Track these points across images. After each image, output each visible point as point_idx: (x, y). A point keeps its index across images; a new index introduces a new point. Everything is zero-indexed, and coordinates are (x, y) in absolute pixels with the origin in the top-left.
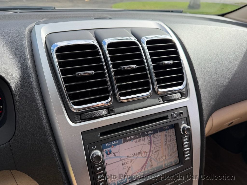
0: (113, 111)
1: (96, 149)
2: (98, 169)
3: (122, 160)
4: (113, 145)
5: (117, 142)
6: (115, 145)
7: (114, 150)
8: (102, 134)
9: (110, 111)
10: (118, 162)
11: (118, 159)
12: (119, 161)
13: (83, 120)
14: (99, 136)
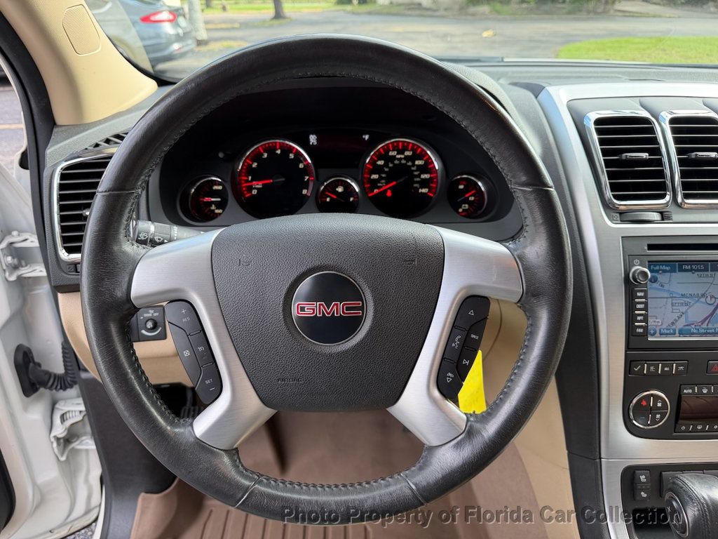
0: (669, 218)
1: (639, 265)
2: (639, 294)
3: (672, 297)
4: (661, 270)
5: (668, 268)
6: (665, 271)
7: (662, 278)
8: (651, 247)
9: (664, 217)
10: (665, 300)
11: (666, 295)
12: (667, 298)
13: (623, 221)
14: (646, 248)
